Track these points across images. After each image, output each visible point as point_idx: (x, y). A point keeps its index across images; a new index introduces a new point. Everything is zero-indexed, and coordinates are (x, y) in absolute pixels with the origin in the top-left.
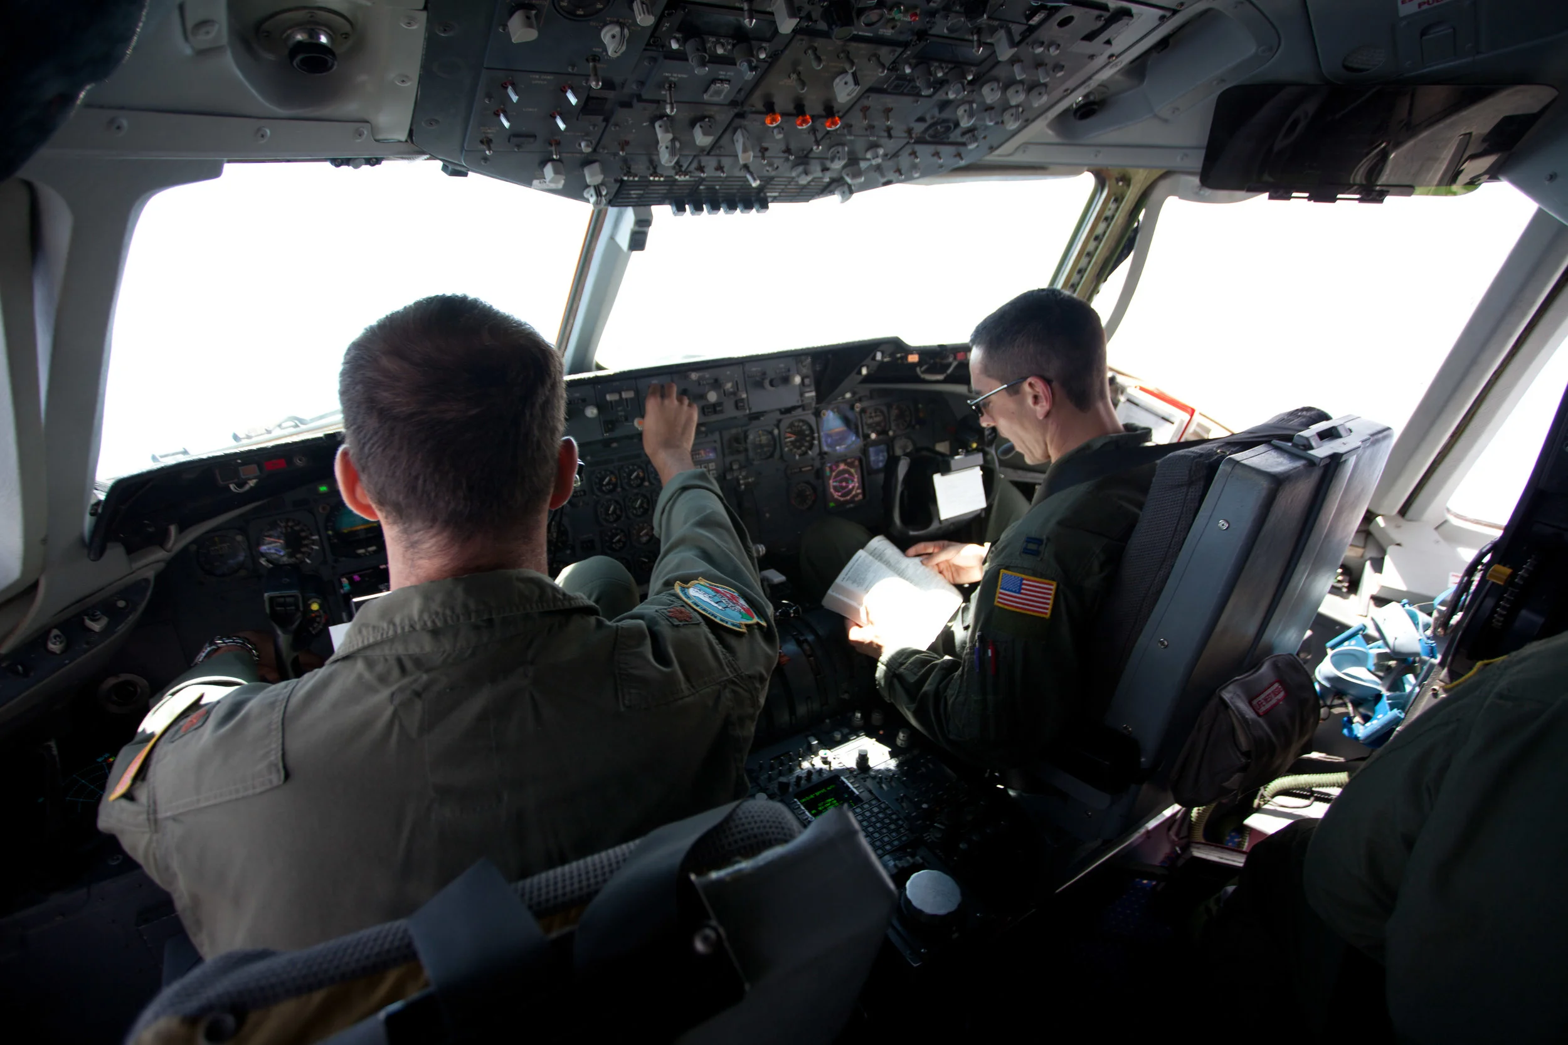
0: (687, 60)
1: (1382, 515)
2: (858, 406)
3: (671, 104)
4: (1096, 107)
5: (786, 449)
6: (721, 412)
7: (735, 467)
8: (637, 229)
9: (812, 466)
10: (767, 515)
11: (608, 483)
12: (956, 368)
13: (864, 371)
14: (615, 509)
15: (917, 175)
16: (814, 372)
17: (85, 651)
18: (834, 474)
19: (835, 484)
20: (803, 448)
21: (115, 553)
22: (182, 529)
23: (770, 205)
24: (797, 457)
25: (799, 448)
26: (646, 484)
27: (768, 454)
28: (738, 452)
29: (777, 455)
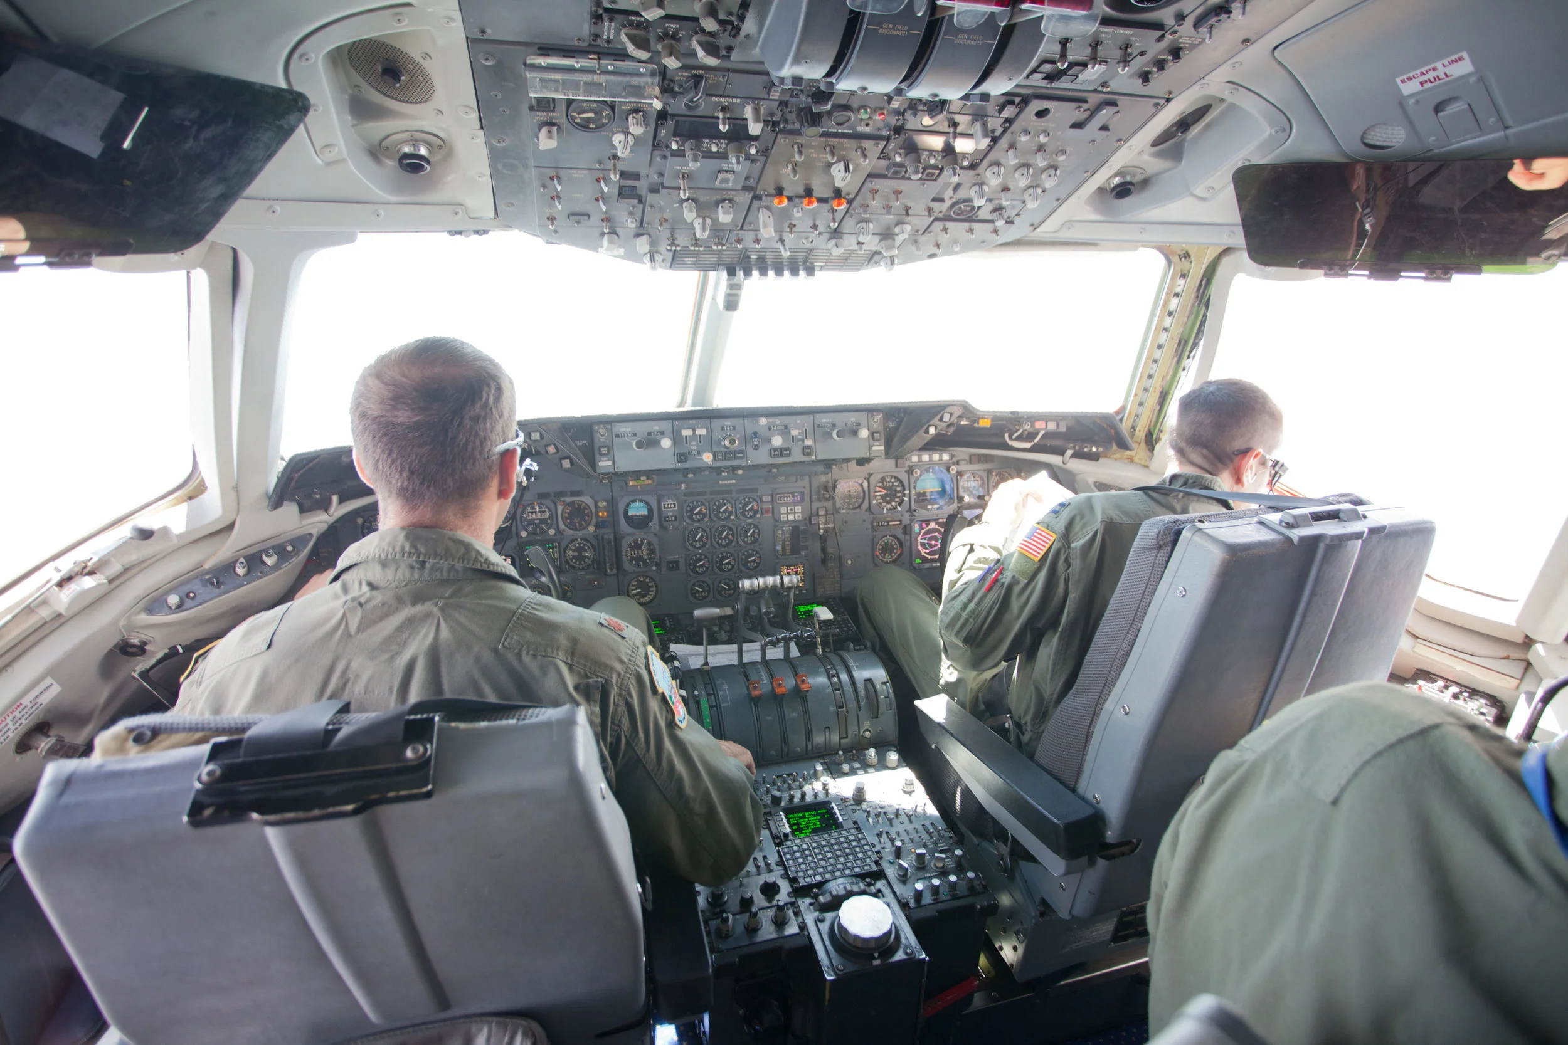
0: (684, 156)
1: (1542, 643)
2: (954, 469)
3: (684, 190)
4: (1132, 187)
5: (875, 502)
6: (788, 455)
7: (822, 512)
8: (729, 291)
9: (900, 521)
10: (850, 562)
11: (699, 513)
12: (1042, 437)
13: (932, 430)
14: (702, 536)
15: (957, 249)
16: (885, 428)
17: (259, 578)
18: (923, 531)
19: (923, 541)
20: (893, 503)
21: (290, 510)
22: (342, 501)
23: (817, 273)
24: (885, 511)
25: (888, 502)
26: (732, 517)
27: (857, 505)
28: (827, 500)
29: (865, 505)
